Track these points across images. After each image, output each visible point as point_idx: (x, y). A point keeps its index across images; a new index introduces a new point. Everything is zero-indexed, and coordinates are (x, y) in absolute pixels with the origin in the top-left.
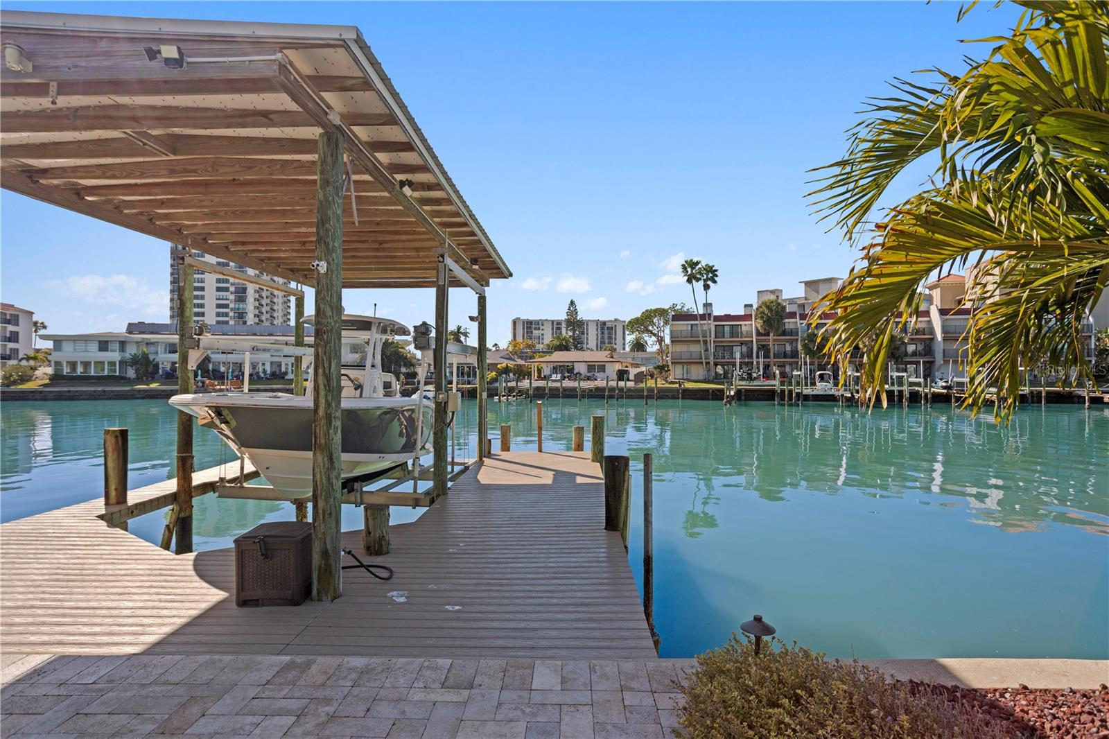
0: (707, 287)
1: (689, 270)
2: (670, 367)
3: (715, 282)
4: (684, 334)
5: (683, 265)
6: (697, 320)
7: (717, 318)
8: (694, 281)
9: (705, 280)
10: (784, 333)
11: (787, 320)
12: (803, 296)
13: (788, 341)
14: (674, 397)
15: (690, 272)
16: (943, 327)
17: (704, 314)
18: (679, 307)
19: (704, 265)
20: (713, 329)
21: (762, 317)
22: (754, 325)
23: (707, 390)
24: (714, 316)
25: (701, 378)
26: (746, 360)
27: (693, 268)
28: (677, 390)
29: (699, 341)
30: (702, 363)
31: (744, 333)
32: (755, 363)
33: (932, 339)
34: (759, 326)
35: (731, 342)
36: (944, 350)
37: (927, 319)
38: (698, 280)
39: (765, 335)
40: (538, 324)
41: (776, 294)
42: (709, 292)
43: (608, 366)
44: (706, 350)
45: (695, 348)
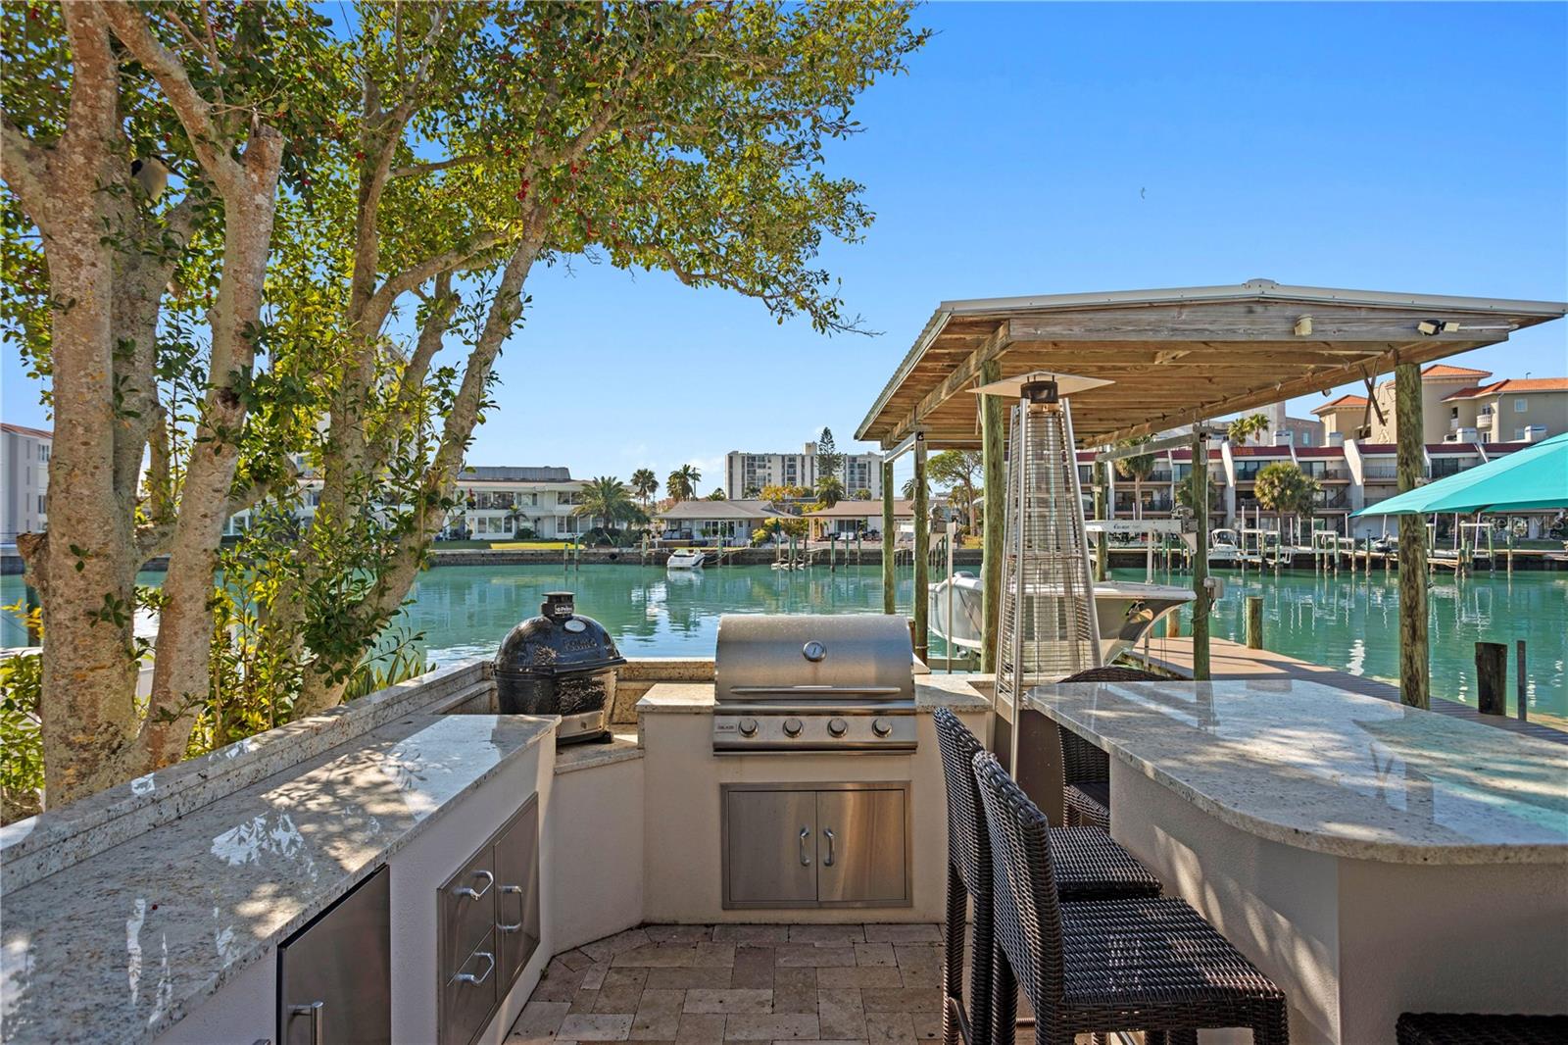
10: (1153, 477)
11: (1156, 460)
13: (1156, 487)
16: (1364, 469)
33: (1348, 485)
34: (1121, 467)
37: (1340, 458)
39: (1127, 480)
40: (763, 460)
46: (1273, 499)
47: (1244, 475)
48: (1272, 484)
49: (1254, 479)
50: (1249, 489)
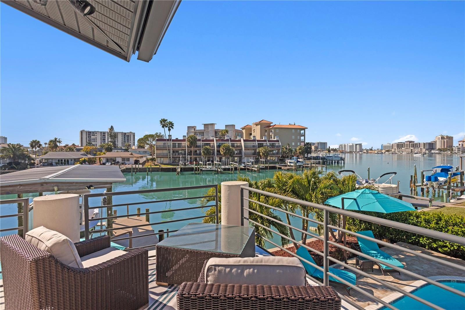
0: (169, 130)
1: (163, 122)
2: (156, 159)
3: (173, 128)
4: (161, 147)
5: (160, 121)
6: (166, 141)
7: (173, 140)
8: (165, 127)
9: (169, 127)
10: (197, 147)
11: (197, 142)
12: (203, 129)
13: (198, 149)
14: (157, 171)
15: (163, 124)
16: (244, 145)
17: (169, 139)
18: (158, 134)
19: (168, 121)
20: (172, 144)
21: (189, 141)
22: (186, 144)
23: (170, 168)
24: (172, 140)
25: (167, 162)
26: (184, 156)
27: (164, 122)
28: (158, 168)
29: (167, 149)
30: (168, 157)
31: (183, 146)
32: (187, 157)
33: (242, 149)
34: (188, 144)
35: (178, 149)
36: (245, 153)
37: (240, 142)
38: (166, 127)
39: (190, 147)
40: (94, 133)
41: (194, 128)
42: (171, 131)
43: (131, 159)
44: (169, 152)
45: (165, 152)
46: (224, 153)
47: (219, 146)
48: (224, 149)
49: (220, 147)
50: (219, 150)
